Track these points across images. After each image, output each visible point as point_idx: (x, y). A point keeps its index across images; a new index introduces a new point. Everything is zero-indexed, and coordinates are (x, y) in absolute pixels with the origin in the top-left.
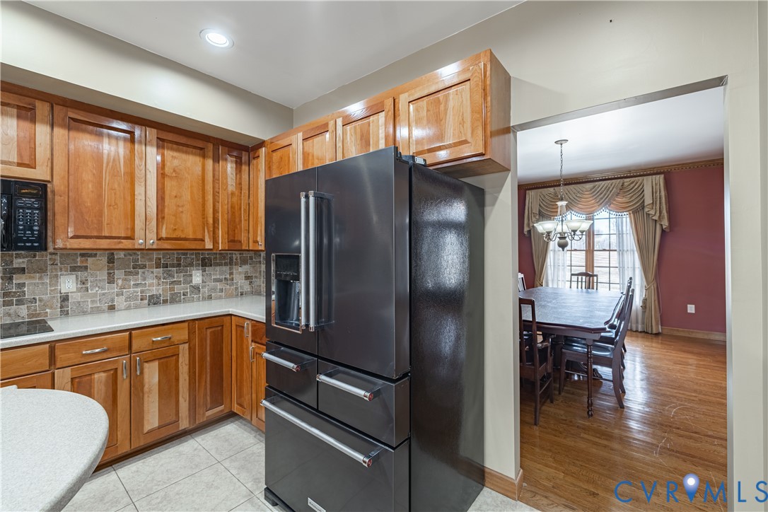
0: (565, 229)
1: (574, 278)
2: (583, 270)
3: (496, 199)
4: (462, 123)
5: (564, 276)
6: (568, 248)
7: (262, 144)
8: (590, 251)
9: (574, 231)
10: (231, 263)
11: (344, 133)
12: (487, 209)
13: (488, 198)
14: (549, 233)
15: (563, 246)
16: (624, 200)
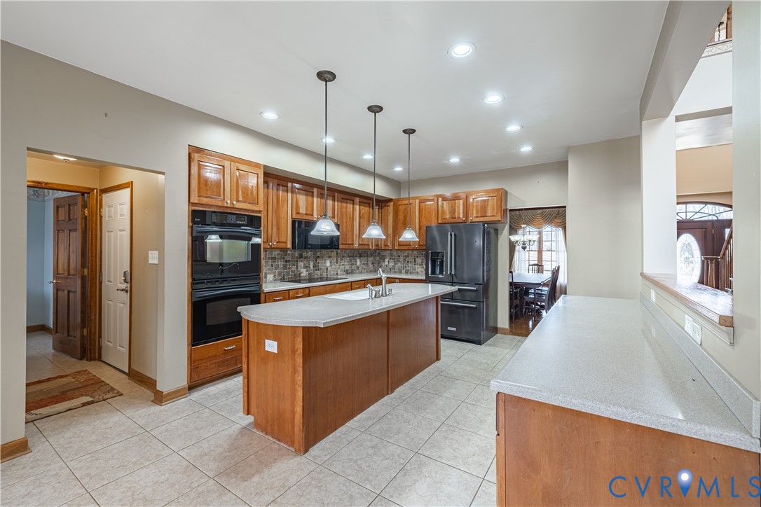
0: (525, 240)
1: (531, 267)
2: (536, 263)
3: (502, 233)
4: (494, 209)
5: (525, 267)
6: (527, 249)
7: (390, 200)
8: (540, 251)
9: (530, 241)
10: (367, 256)
11: (443, 204)
12: (499, 236)
13: (499, 232)
14: (517, 242)
15: (524, 248)
16: (559, 221)
